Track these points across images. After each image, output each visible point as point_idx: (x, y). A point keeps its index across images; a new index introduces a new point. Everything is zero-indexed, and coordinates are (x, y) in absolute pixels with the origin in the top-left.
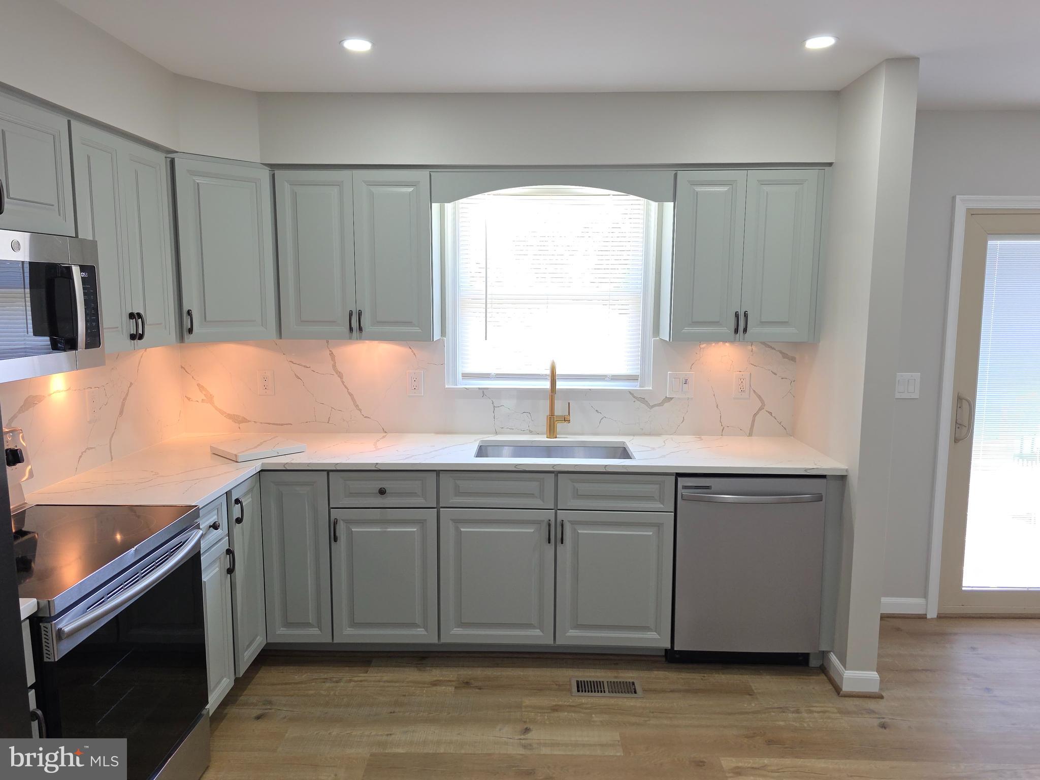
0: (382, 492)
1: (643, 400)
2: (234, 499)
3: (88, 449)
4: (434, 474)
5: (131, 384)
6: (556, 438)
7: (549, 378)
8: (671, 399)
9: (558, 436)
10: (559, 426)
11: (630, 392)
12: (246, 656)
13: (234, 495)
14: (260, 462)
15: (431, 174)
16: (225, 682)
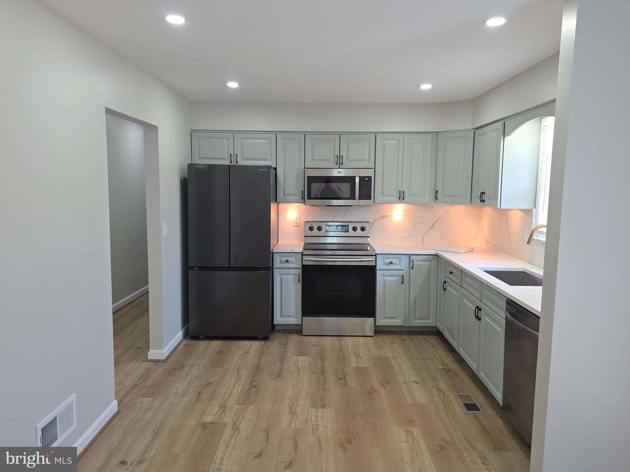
0: (451, 273)
2: (411, 259)
4: (461, 270)
5: (440, 218)
12: (417, 321)
13: (412, 257)
14: (436, 251)
15: (505, 122)
16: (397, 321)
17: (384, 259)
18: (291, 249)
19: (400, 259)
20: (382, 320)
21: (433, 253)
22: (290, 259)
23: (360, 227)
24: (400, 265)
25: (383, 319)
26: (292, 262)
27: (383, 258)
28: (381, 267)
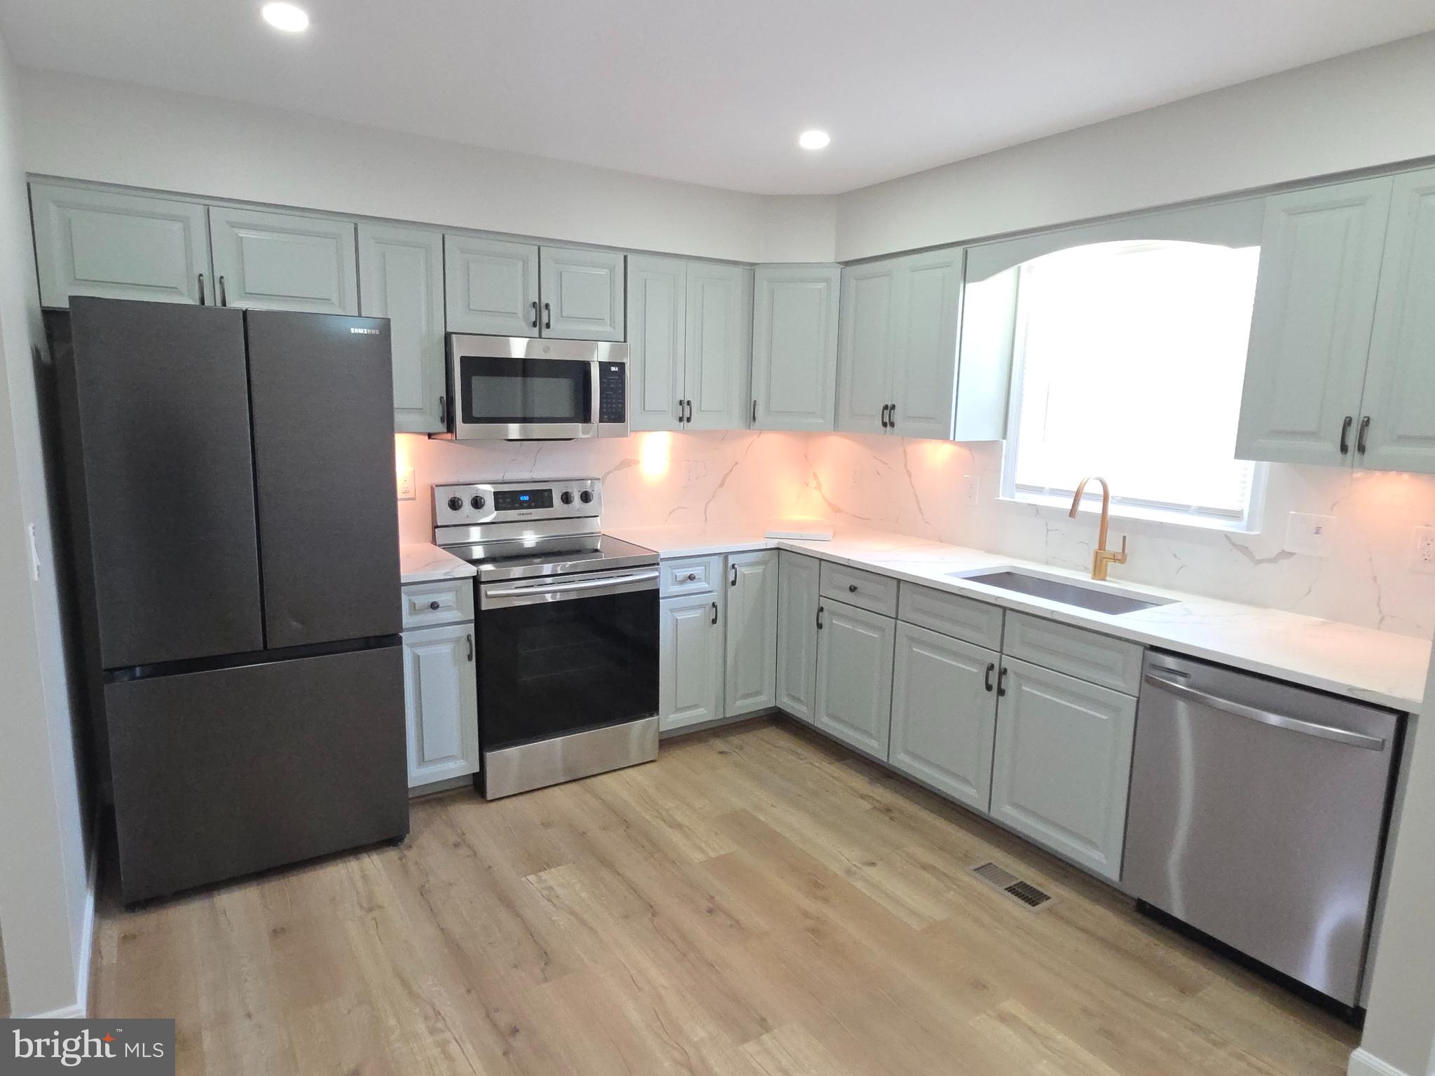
0: (853, 589)
1: (1244, 550)
2: (730, 564)
3: (680, 508)
4: (895, 583)
5: (736, 463)
6: (1104, 579)
7: (1102, 498)
8: (1291, 554)
9: (1107, 578)
10: (1111, 566)
11: (1227, 536)
12: (739, 703)
13: (731, 560)
14: (777, 541)
15: (967, 251)
16: (701, 711)
17: (674, 571)
18: (445, 571)
19: (707, 566)
20: (672, 717)
21: (772, 544)
22: (441, 599)
23: (580, 493)
24: (707, 580)
25: (674, 713)
26: (448, 608)
27: (672, 568)
28: (670, 590)
